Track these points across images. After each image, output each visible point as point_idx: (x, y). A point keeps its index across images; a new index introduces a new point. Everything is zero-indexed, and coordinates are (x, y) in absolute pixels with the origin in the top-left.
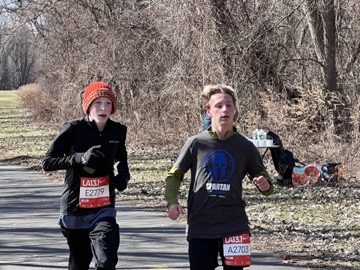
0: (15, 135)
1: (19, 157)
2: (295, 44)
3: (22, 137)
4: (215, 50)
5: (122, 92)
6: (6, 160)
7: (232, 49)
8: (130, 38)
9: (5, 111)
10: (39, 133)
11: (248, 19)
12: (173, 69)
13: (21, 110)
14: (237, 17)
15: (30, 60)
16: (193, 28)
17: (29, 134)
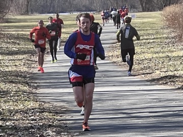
0: (161, 55)
1: (166, 77)
3: (168, 56)
6: (153, 80)
9: (151, 32)
13: (165, 31)
17: (174, 54)
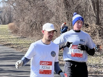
0: (7, 37)
1: (8, 44)
2: (87, 11)
3: (9, 38)
4: (64, 13)
5: (38, 25)
6: (4, 45)
7: (69, 12)
8: (40, 9)
9: (4, 31)
10: (14, 37)
11: (74, 4)
12: (52, 18)
13: (9, 30)
14: (71, 3)
15: (11, 16)
16: (58, 7)
17: (11, 37)
